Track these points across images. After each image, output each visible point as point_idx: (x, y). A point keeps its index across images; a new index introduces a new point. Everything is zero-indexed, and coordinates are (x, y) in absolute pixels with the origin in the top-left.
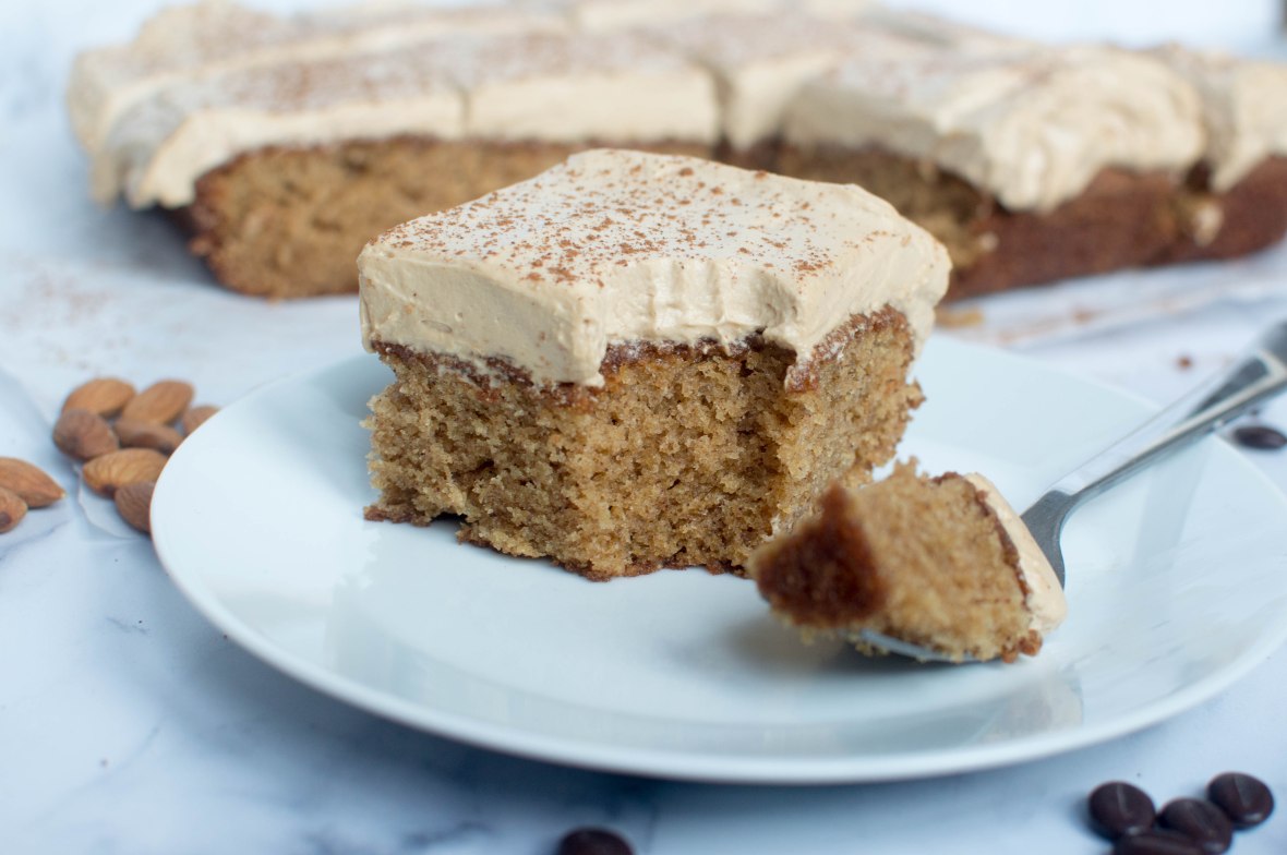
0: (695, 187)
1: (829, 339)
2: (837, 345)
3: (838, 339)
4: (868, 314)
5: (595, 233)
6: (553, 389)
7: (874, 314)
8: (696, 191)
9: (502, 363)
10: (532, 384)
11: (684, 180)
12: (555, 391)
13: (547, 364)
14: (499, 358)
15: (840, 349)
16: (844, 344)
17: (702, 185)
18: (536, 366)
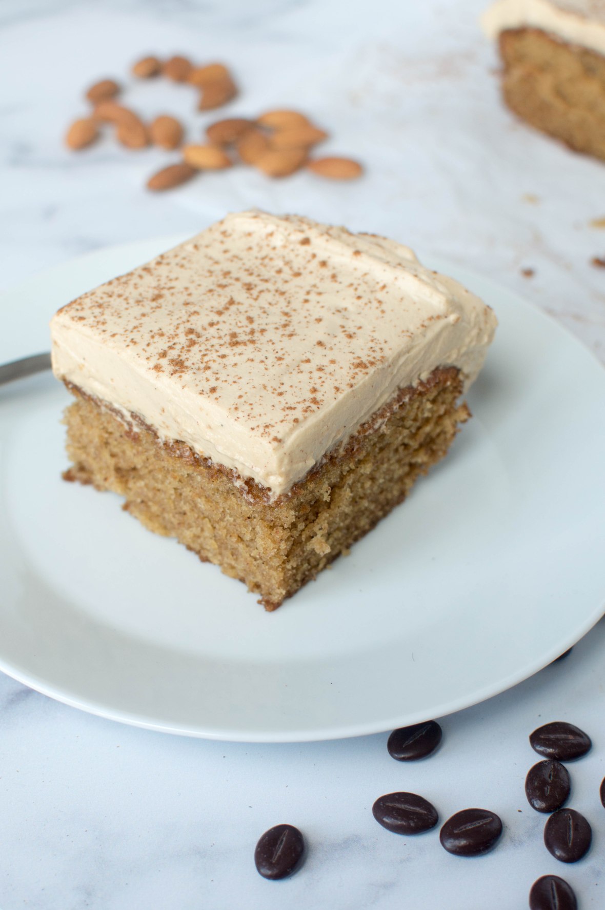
0: (309, 257)
1: (374, 416)
2: (380, 421)
3: (382, 416)
4: (415, 384)
5: (216, 318)
6: (171, 444)
7: (421, 383)
8: (309, 261)
9: (140, 419)
10: (158, 438)
11: (303, 249)
12: (172, 446)
13: (167, 427)
14: (138, 414)
15: (383, 423)
16: (386, 420)
17: (314, 256)
18: (160, 426)
